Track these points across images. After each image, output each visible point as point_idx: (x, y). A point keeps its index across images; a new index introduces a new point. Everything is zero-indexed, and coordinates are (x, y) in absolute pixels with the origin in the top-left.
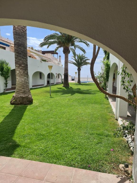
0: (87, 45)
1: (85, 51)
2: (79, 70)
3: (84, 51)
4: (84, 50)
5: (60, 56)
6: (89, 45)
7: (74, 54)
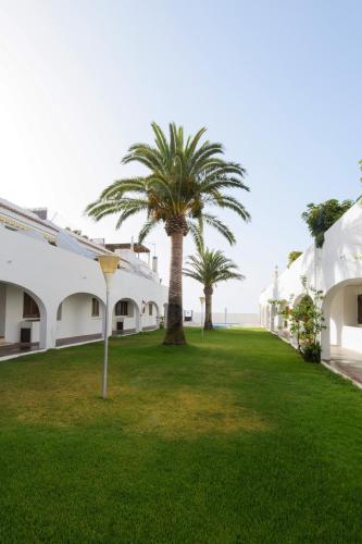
0: (244, 217)
1: (232, 237)
2: (208, 291)
3: (229, 236)
4: (230, 233)
5: (155, 258)
6: (248, 216)
7: (199, 243)
